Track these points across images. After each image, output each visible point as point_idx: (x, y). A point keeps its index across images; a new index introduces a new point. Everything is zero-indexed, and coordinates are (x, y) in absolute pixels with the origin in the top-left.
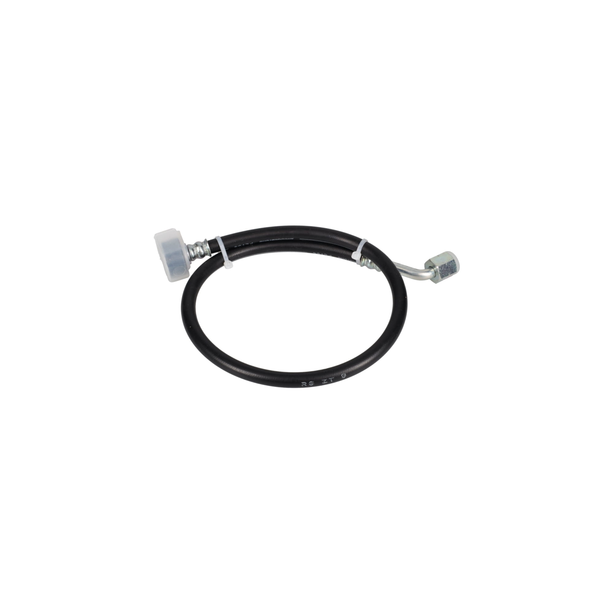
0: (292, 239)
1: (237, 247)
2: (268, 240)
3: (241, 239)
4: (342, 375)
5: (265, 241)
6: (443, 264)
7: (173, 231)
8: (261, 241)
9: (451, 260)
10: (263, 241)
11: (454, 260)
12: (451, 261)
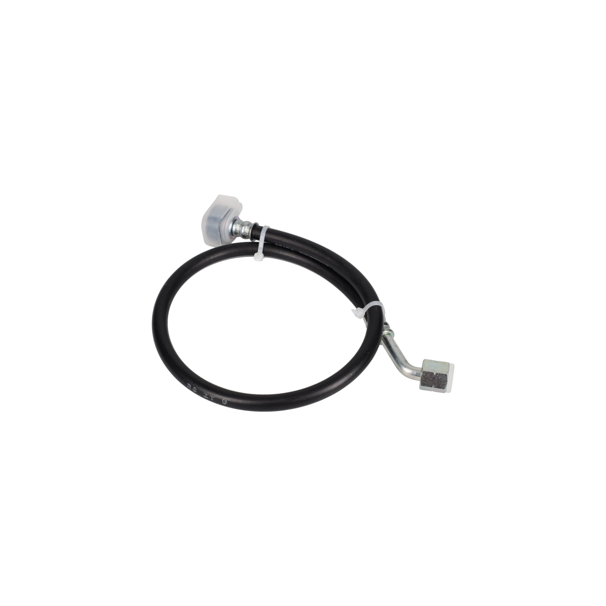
0: (328, 266)
1: (278, 245)
2: (307, 255)
3: (285, 240)
4: (223, 400)
5: (304, 254)
6: (431, 371)
7: (235, 200)
8: (301, 253)
9: (444, 373)
10: (303, 253)
11: (446, 375)
12: (443, 375)
